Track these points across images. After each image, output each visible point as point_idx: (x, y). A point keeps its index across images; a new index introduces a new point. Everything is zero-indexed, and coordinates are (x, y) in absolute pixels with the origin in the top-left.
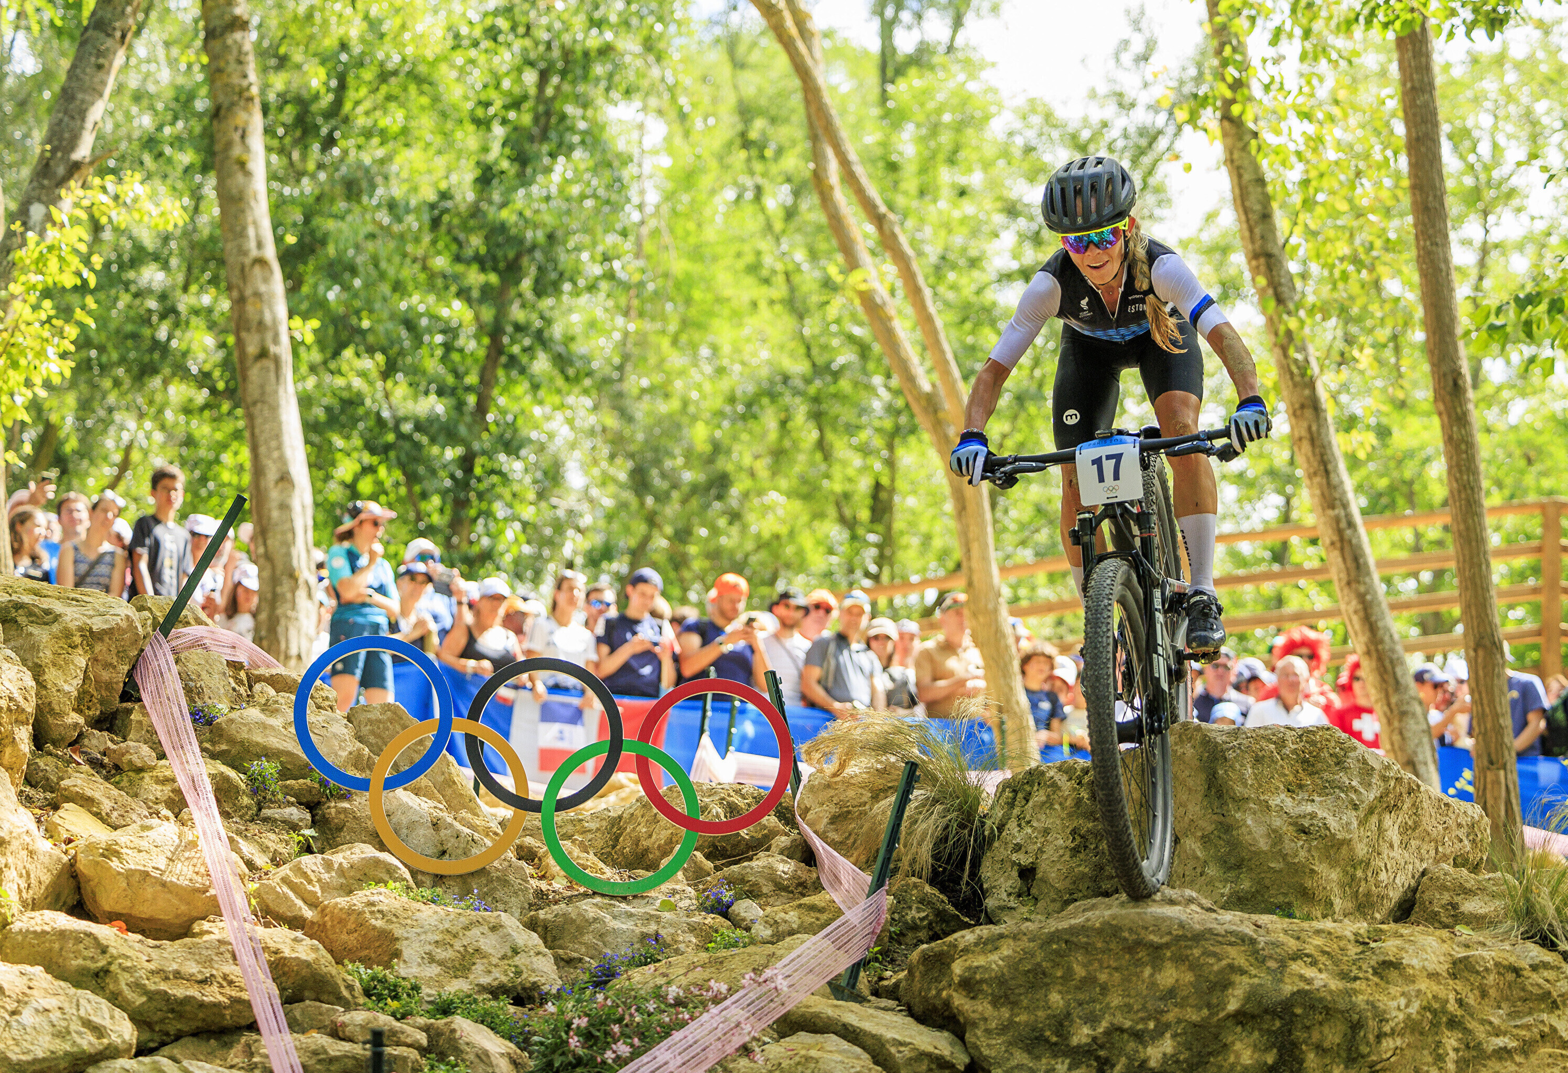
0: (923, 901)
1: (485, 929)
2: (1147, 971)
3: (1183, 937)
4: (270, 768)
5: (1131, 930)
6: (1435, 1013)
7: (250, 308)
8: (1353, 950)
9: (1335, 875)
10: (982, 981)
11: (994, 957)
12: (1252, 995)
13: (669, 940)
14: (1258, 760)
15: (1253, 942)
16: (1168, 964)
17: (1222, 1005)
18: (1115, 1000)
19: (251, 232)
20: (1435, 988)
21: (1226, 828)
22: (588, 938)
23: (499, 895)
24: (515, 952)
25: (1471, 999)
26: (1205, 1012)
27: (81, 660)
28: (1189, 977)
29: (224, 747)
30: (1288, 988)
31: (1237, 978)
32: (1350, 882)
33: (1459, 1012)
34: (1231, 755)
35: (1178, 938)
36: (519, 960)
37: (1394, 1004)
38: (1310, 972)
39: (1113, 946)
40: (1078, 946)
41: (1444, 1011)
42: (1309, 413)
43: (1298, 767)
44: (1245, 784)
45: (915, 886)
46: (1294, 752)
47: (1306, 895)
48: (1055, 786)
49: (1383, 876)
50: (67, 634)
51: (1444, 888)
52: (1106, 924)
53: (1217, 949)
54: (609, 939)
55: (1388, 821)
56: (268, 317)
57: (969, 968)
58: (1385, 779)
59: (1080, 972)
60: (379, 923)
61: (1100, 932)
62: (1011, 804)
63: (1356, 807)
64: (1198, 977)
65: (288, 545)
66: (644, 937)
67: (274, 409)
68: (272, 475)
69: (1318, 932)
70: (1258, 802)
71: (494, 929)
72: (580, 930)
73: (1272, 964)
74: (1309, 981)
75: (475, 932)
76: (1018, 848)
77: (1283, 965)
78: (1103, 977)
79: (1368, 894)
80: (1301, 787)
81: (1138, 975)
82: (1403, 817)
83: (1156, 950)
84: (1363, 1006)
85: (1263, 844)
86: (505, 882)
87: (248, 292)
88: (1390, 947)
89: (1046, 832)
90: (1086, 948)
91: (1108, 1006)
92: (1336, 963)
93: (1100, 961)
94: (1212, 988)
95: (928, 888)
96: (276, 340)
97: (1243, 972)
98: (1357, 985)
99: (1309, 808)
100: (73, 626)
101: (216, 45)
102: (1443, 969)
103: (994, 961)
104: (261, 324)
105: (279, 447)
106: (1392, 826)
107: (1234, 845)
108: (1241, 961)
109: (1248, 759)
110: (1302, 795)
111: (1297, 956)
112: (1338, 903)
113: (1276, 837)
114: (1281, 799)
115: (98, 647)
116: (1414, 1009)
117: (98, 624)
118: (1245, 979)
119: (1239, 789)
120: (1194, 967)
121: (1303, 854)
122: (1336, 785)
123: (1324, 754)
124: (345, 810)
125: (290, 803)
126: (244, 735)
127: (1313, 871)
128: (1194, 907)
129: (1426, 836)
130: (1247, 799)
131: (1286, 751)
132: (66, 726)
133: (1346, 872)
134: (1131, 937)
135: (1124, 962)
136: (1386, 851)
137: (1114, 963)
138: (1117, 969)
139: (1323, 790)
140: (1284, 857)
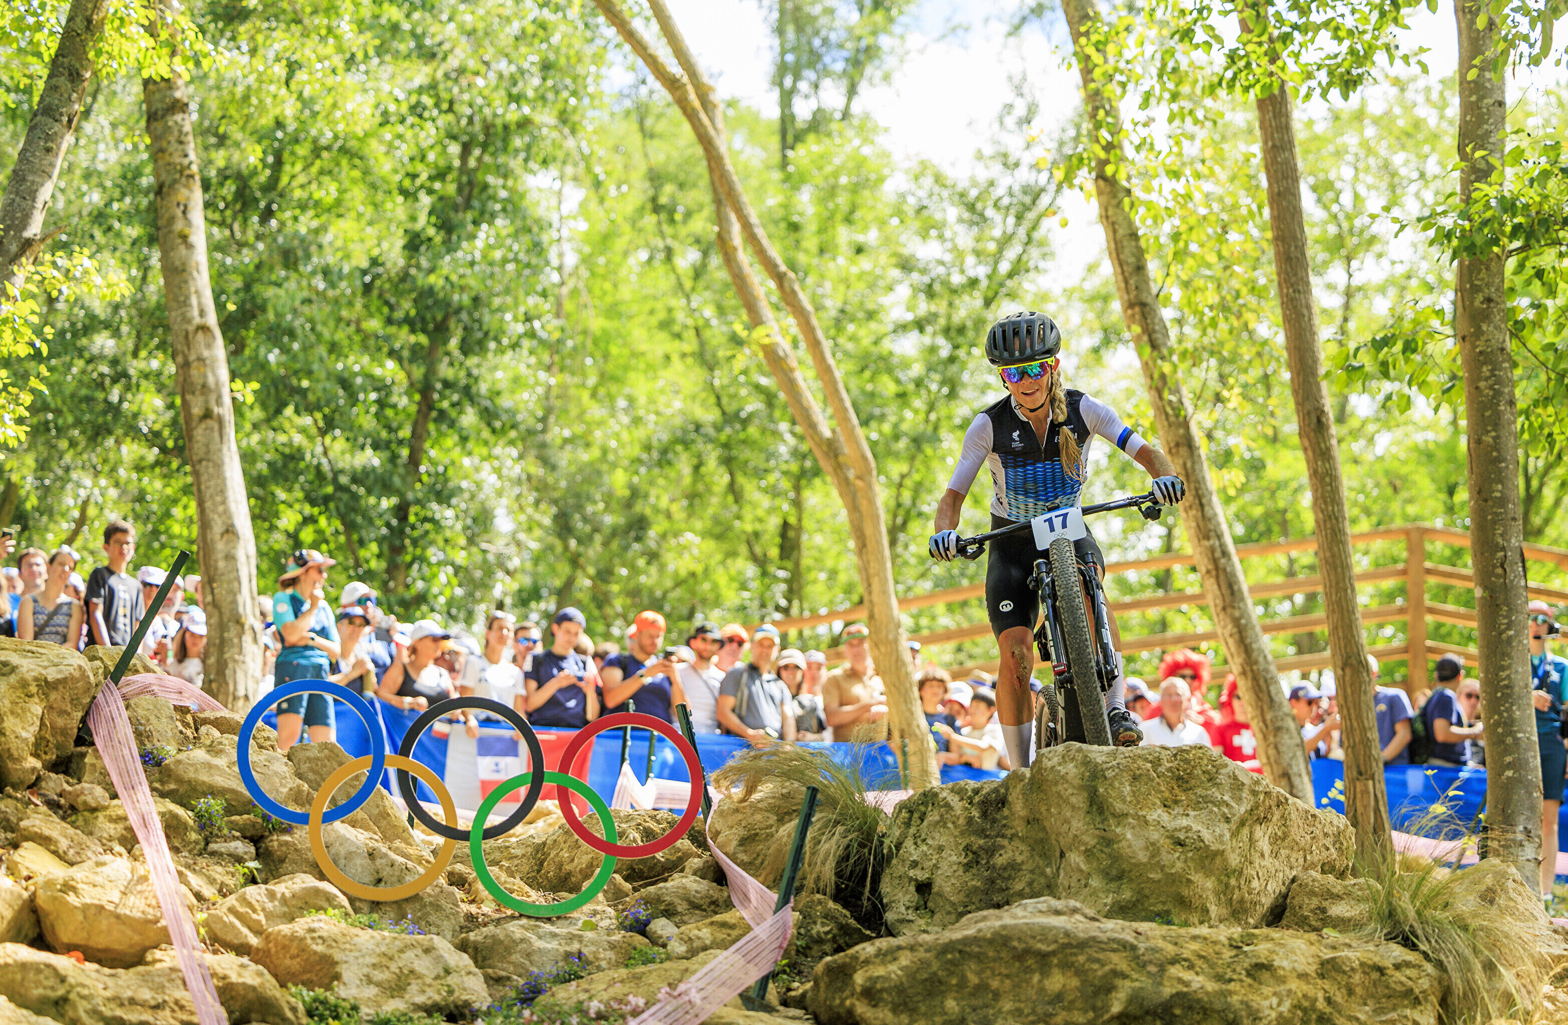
0: (828, 916)
1: (419, 951)
2: (1036, 978)
3: (1069, 945)
4: (216, 805)
5: (1020, 939)
6: (1305, 1010)
7: (194, 372)
8: (1228, 954)
9: (1210, 884)
10: (882, 990)
11: (893, 967)
12: (1133, 998)
13: (591, 957)
14: (1135, 778)
15: (1134, 948)
16: (1055, 971)
17: (1106, 1008)
18: (1007, 1005)
19: (194, 300)
20: (1305, 988)
21: (1108, 842)
22: (516, 957)
23: (431, 919)
24: (448, 972)
25: (1339, 998)
26: (1091, 1015)
27: (37, 708)
28: (1075, 982)
29: (172, 786)
30: (1168, 991)
31: (1119, 982)
32: (1224, 890)
33: (1328, 1010)
34: (1109, 774)
35: (1065, 946)
36: (451, 980)
37: (1266, 1003)
38: (1187, 976)
39: (1003, 955)
40: (970, 956)
41: (1314, 1009)
42: (1183, 451)
43: (1173, 784)
44: (1124, 801)
45: (820, 902)
46: (1170, 770)
47: (1184, 903)
48: (948, 806)
49: (1255, 884)
50: (24, 684)
51: (1313, 893)
52: (996, 934)
53: (1101, 956)
54: (535, 958)
55: (1259, 832)
56: (211, 380)
57: (870, 979)
58: (1254, 793)
59: (973, 979)
60: (320, 948)
61: (991, 942)
62: (908, 824)
63: (1228, 820)
64: (1083, 982)
65: (234, 593)
66: (568, 955)
67: (219, 466)
68: (217, 528)
69: (1195, 938)
70: (1137, 817)
71: (427, 951)
72: (508, 950)
73: (1153, 969)
74: (1187, 984)
75: (410, 954)
76: (915, 864)
77: (1162, 969)
78: (995, 984)
79: (1242, 901)
80: (1176, 802)
81: (1028, 982)
82: (1273, 828)
83: (1043, 958)
84: (1238, 1006)
85: (1142, 857)
86: (437, 907)
87: (192, 357)
88: (1261, 950)
89: (941, 849)
90: (979, 958)
91: (1000, 1011)
92: (1212, 966)
93: (993, 970)
94: (1096, 994)
95: (831, 904)
96: (219, 402)
97: (1124, 976)
98: (1232, 986)
99: (1184, 822)
100: (29, 676)
101: (158, 126)
102: (1312, 969)
103: (893, 971)
104: (204, 387)
105: (224, 502)
106: (1263, 836)
107: (1116, 858)
108: (1123, 966)
109: (1126, 777)
110: (1178, 810)
111: (1174, 961)
112: (1213, 910)
113: (1154, 849)
114: (1157, 814)
115: (53, 696)
116: (1285, 1007)
117: (52, 675)
118: (1127, 983)
119: (1119, 806)
120: (1079, 972)
121: (1179, 865)
122: (1209, 800)
123: (1197, 772)
124: (287, 843)
125: (235, 838)
126: (191, 775)
127: (1189, 881)
128: (1078, 917)
129: (1295, 846)
130: (1126, 815)
131: (1162, 769)
132: (24, 771)
133: (1220, 881)
134: (1020, 946)
135: (1014, 970)
136: (1257, 861)
137: (1005, 971)
138: (1007, 976)
139: (1197, 805)
140: (1162, 868)
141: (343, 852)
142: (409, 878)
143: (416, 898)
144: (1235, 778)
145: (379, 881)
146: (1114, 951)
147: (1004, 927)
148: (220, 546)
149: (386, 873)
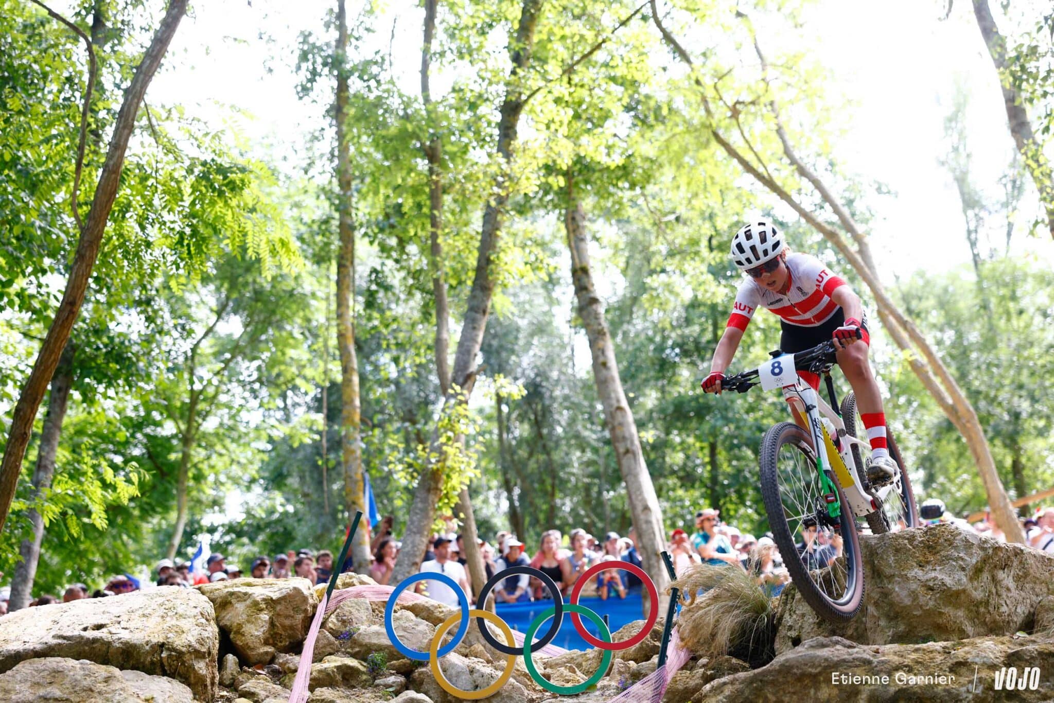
2: (812, 691)
3: (828, 666)
4: (377, 656)
5: (797, 667)
7: (618, 432)
8: (939, 658)
9: (961, 613)
11: (720, 697)
12: (872, 697)
14: (897, 550)
16: (823, 685)
19: (613, 395)
21: (885, 595)
27: (265, 616)
29: (357, 649)
30: (892, 689)
31: (861, 687)
32: (976, 616)
34: (879, 551)
35: (825, 668)
37: (963, 689)
39: (789, 679)
40: (768, 683)
43: (926, 551)
44: (891, 567)
46: (922, 542)
49: (1004, 609)
50: (256, 604)
52: (782, 665)
55: (1001, 575)
56: (627, 435)
58: (984, 549)
61: (779, 672)
63: (963, 569)
65: (653, 539)
67: (636, 476)
68: (639, 508)
69: (918, 650)
70: (901, 576)
76: (790, 628)
79: (995, 622)
80: (928, 563)
81: (807, 695)
82: (1015, 570)
83: (814, 677)
84: (943, 693)
85: (907, 601)
87: (616, 423)
88: (961, 653)
89: (803, 615)
90: (773, 683)
93: (784, 690)
96: (632, 442)
99: (933, 574)
100: (258, 599)
101: (585, 313)
102: (999, 661)
104: (624, 438)
105: (641, 493)
106: (1007, 579)
107: (892, 605)
109: (891, 551)
110: (929, 567)
111: (897, 669)
113: (914, 595)
114: (915, 572)
115: (278, 608)
118: (867, 687)
119: (888, 571)
121: (931, 603)
122: (949, 558)
123: (941, 540)
124: (422, 673)
125: (392, 674)
126: (367, 641)
127: (940, 613)
128: (838, 647)
129: (1036, 580)
130: (893, 576)
131: (916, 543)
132: (258, 654)
133: (971, 611)
134: (798, 672)
135: (798, 688)
136: (1004, 594)
137: (792, 690)
138: (794, 693)
139: (941, 562)
140: (921, 607)
141: (454, 672)
142: (493, 683)
143: (497, 694)
144: (967, 541)
145: (476, 687)
146: (857, 666)
147: (787, 660)
148: (642, 517)
149: (480, 681)
